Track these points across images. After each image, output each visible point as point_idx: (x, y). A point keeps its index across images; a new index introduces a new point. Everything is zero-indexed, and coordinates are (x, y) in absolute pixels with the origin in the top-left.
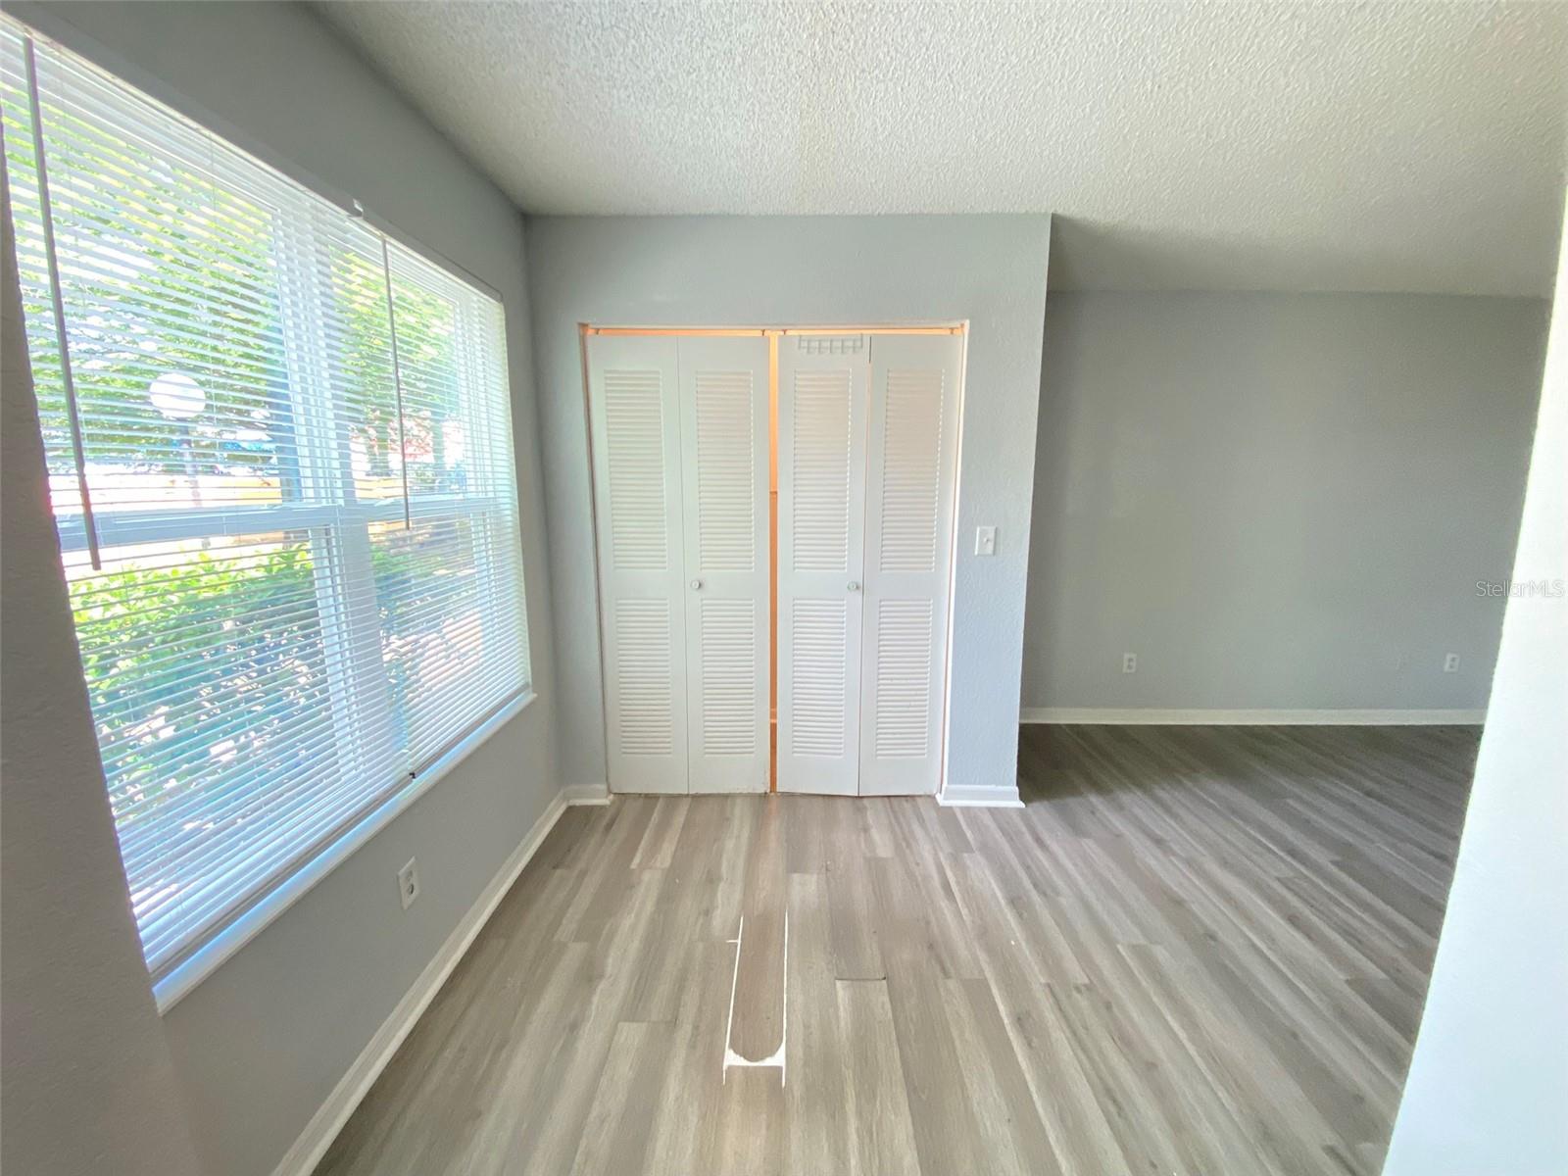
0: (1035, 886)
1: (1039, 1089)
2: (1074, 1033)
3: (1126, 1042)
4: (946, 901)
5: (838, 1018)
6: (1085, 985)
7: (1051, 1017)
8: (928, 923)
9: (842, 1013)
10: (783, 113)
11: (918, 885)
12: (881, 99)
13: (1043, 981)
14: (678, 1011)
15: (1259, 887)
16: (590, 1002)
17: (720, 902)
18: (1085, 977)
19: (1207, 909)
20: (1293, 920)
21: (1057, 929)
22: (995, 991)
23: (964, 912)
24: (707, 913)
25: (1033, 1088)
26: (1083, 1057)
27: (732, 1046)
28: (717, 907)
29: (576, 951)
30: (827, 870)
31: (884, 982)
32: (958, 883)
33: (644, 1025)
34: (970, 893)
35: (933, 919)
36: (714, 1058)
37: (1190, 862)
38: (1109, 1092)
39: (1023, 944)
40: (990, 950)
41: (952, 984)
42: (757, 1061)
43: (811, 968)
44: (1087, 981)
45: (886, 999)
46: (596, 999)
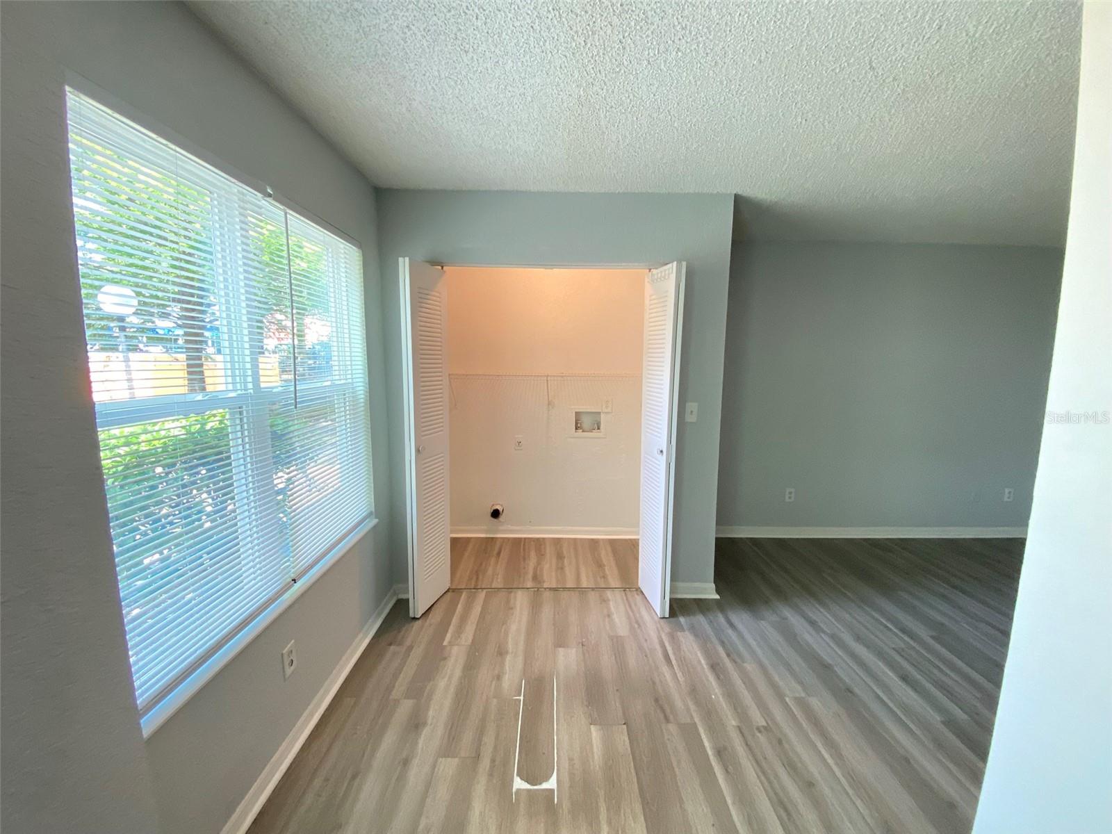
0: (728, 655)
1: (734, 803)
2: (757, 762)
3: (793, 767)
4: (666, 667)
5: (593, 753)
6: (763, 726)
7: (740, 750)
8: (654, 683)
9: (595, 750)
10: (557, 131)
11: (646, 656)
12: (623, 124)
13: (734, 723)
14: (480, 749)
15: (880, 654)
16: (417, 743)
17: (507, 668)
18: (763, 720)
19: (846, 671)
20: (905, 678)
21: (743, 685)
22: (701, 731)
23: (679, 675)
24: (499, 678)
25: (729, 801)
26: (763, 778)
27: (518, 775)
28: (506, 673)
29: (406, 706)
30: (583, 645)
31: (625, 726)
32: (674, 654)
33: (456, 760)
34: (683, 661)
35: (657, 681)
36: (507, 783)
37: (833, 637)
38: (781, 803)
39: (721, 699)
40: (698, 703)
41: (672, 727)
42: (536, 785)
43: (573, 717)
44: (764, 724)
45: (627, 739)
46: (421, 742)
